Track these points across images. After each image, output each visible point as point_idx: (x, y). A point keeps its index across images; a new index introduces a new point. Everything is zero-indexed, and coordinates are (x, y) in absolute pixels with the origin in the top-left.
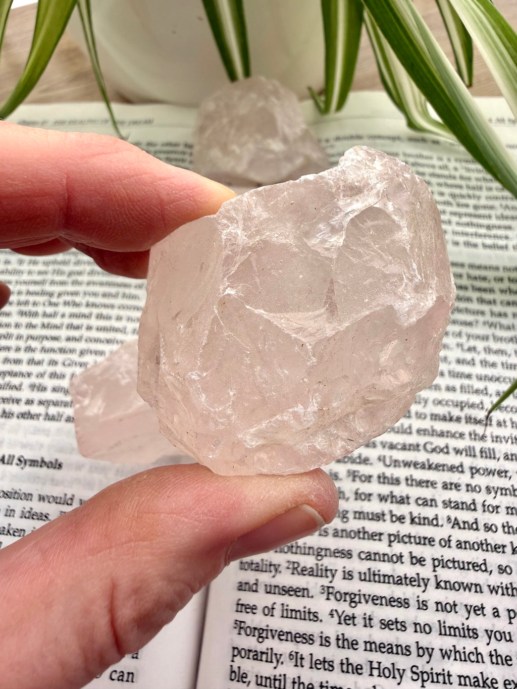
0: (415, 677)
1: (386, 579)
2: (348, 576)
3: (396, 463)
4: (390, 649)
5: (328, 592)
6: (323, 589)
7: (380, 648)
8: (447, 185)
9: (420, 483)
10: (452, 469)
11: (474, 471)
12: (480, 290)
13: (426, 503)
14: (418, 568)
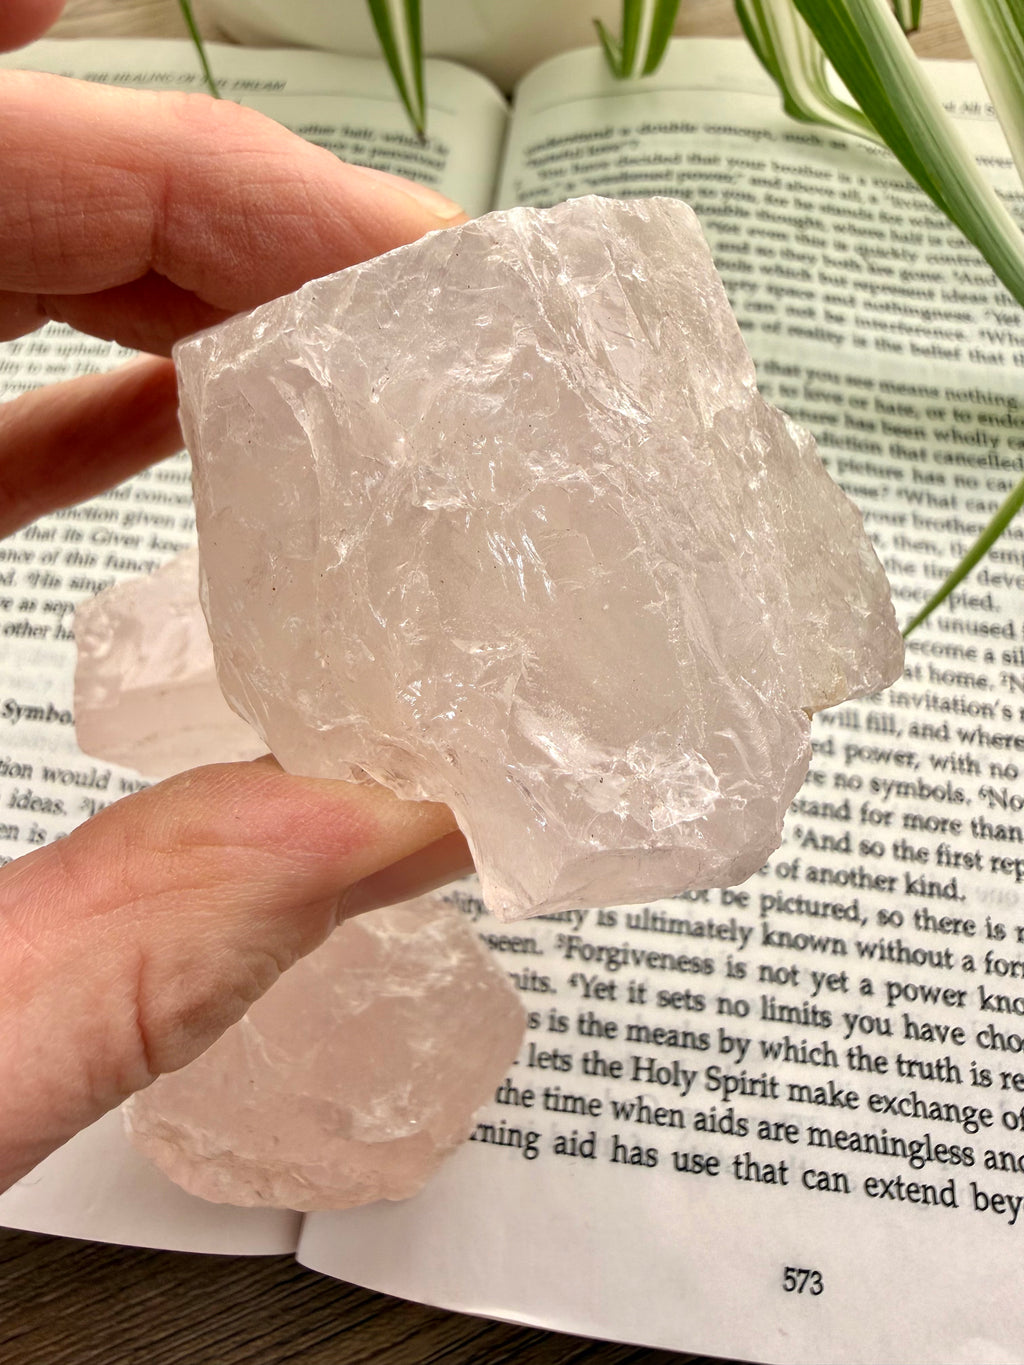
0: (713, 1085)
1: (676, 927)
2: (607, 920)
4: (673, 1039)
5: (570, 945)
6: (561, 940)
7: (655, 1036)
8: (853, 230)
12: (897, 431)
14: (734, 911)
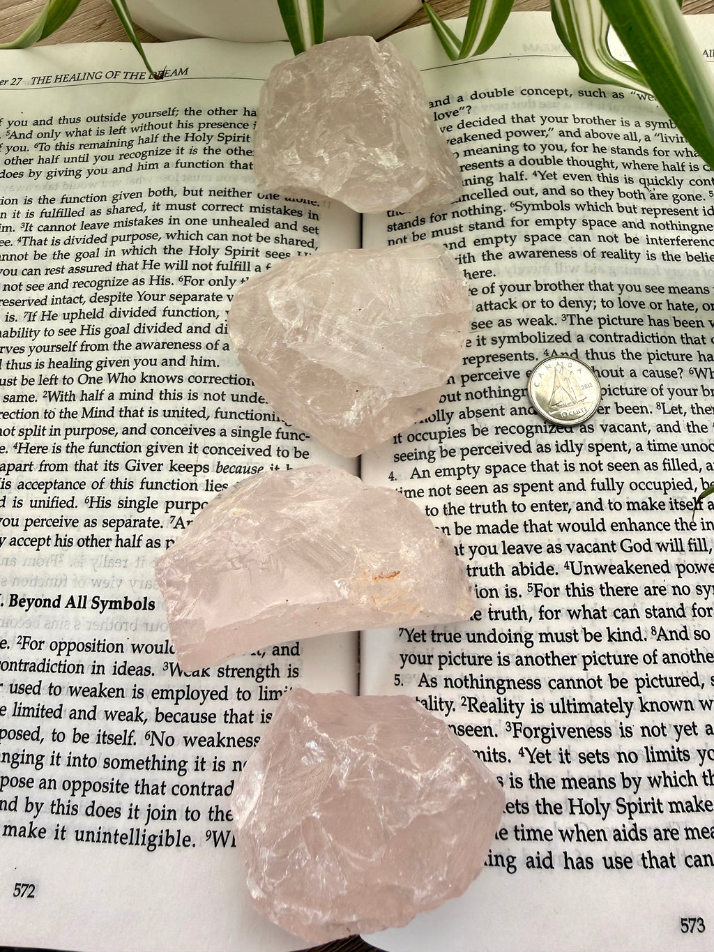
0: (621, 810)
1: (583, 707)
2: (538, 708)
3: (587, 569)
4: (593, 784)
5: (515, 729)
6: (509, 726)
7: (581, 783)
8: (637, 166)
9: (617, 592)
10: (655, 569)
11: (682, 569)
12: (683, 324)
13: (626, 614)
14: (620, 692)
